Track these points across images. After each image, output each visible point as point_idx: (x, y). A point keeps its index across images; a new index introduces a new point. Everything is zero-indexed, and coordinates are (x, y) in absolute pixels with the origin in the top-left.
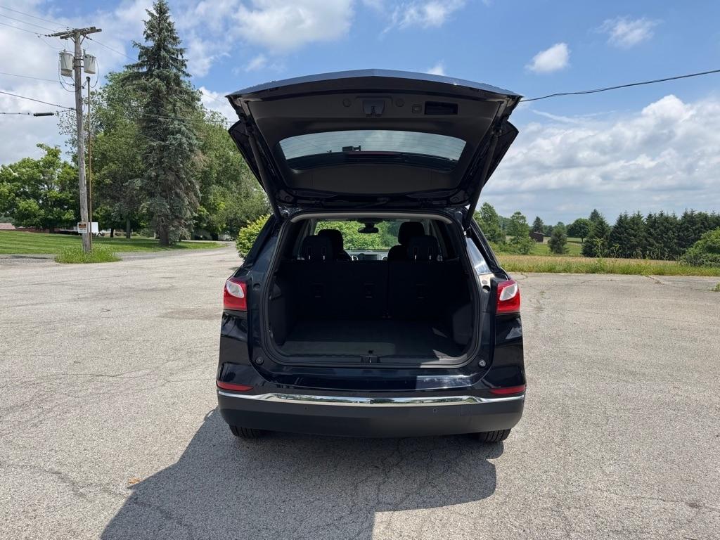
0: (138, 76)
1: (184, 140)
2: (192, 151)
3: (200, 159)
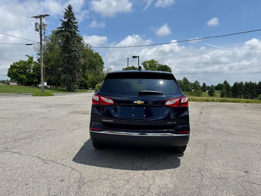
0: (61, 31)
1: (77, 54)
2: (79, 58)
3: (82, 61)
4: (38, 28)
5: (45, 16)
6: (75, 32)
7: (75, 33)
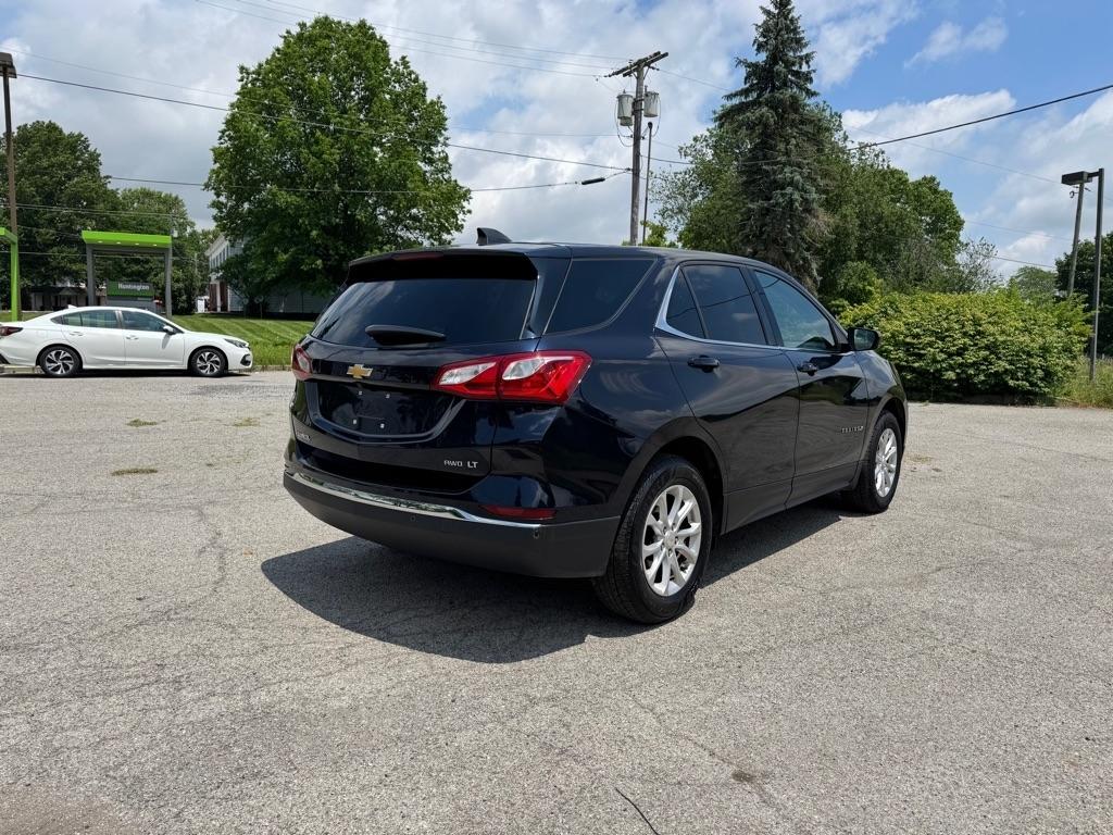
0: (741, 108)
1: (796, 196)
2: (808, 210)
3: (822, 223)
4: (628, 112)
5: (653, 61)
6: (795, 101)
7: (795, 105)
